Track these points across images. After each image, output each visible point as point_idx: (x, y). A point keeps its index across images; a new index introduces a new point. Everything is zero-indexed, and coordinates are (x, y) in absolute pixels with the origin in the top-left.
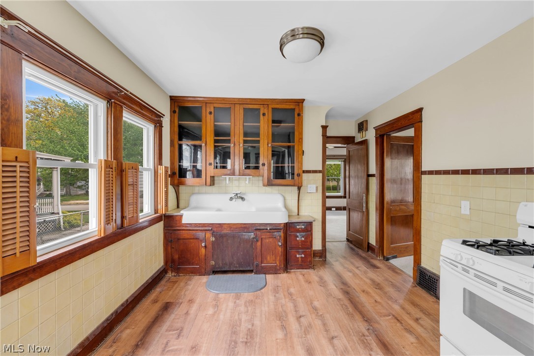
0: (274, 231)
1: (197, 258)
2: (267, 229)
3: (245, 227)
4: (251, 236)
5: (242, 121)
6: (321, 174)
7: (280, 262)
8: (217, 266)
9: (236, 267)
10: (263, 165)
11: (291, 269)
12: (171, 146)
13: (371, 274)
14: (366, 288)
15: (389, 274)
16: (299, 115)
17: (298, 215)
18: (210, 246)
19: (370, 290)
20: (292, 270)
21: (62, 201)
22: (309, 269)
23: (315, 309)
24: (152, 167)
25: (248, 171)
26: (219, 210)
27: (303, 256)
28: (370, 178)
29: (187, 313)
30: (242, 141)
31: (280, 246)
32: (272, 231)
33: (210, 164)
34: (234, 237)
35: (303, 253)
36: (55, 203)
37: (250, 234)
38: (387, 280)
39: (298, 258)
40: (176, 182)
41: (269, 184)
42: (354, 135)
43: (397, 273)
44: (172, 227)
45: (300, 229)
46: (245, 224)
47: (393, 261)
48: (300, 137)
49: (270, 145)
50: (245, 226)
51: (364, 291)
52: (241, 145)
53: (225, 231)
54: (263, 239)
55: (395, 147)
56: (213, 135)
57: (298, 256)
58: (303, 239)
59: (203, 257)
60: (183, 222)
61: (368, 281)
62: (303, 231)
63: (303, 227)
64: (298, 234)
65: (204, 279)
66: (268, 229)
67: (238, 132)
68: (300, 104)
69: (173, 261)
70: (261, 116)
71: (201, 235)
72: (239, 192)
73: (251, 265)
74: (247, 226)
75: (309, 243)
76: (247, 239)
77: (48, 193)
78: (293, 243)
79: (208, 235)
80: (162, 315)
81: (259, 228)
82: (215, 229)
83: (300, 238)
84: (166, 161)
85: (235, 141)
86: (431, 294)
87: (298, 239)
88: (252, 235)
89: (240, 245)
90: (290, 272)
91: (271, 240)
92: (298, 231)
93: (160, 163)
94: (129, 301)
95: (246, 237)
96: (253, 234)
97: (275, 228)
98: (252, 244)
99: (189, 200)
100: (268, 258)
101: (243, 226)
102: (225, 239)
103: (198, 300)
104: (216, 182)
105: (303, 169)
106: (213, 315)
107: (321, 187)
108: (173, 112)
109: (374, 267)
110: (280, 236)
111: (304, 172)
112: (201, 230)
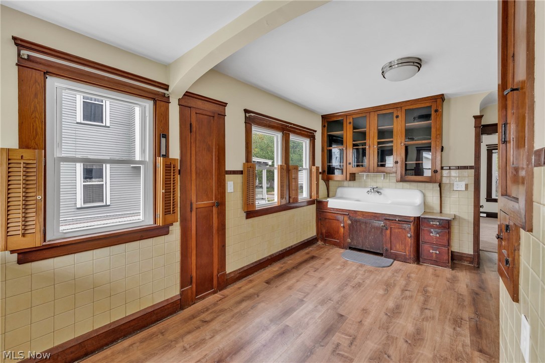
0: (403, 223)
1: (338, 235)
3: (376, 216)
4: (380, 224)
6: (473, 171)
7: (410, 252)
8: (352, 244)
9: (368, 248)
10: (397, 163)
11: (424, 262)
12: (322, 152)
16: (437, 111)
17: (441, 212)
18: (347, 227)
20: (425, 264)
21: (267, 191)
22: (446, 267)
24: (308, 167)
25: (381, 168)
26: (358, 201)
27: (438, 252)
29: (323, 264)
30: (376, 143)
31: (409, 237)
32: (401, 222)
33: (350, 164)
34: (366, 223)
35: (438, 249)
36: (264, 192)
37: (380, 222)
39: (432, 253)
40: (325, 177)
41: (403, 180)
44: (321, 209)
45: (435, 226)
46: (376, 213)
48: (438, 133)
49: (403, 144)
50: (375, 215)
52: (375, 147)
53: (359, 218)
54: (392, 228)
56: (352, 140)
57: (431, 251)
58: (438, 236)
59: (342, 234)
60: (329, 207)
62: (438, 227)
63: (438, 223)
64: (432, 230)
65: (342, 251)
66: (397, 220)
67: (373, 135)
68: (438, 100)
69: (322, 234)
70: (395, 118)
71: (341, 218)
72: (375, 187)
73: (381, 249)
74: (378, 215)
75: (445, 241)
76: (377, 227)
77: (260, 185)
78: (426, 238)
79: (346, 218)
80: (309, 260)
81: (388, 218)
82: (350, 214)
83: (434, 234)
84: (319, 162)
85: (370, 143)
87: (431, 234)
88: (382, 224)
89: (371, 230)
90: (422, 265)
91: (400, 230)
92: (432, 226)
93: (314, 164)
94: (293, 247)
95: (376, 225)
96: (383, 222)
97: (404, 220)
98: (382, 231)
99: (336, 191)
100: (398, 246)
101: (373, 215)
102: (358, 224)
103: (333, 260)
104: (356, 178)
106: (339, 269)
107: (473, 185)
108: (323, 126)
110: (410, 229)
112: (341, 214)
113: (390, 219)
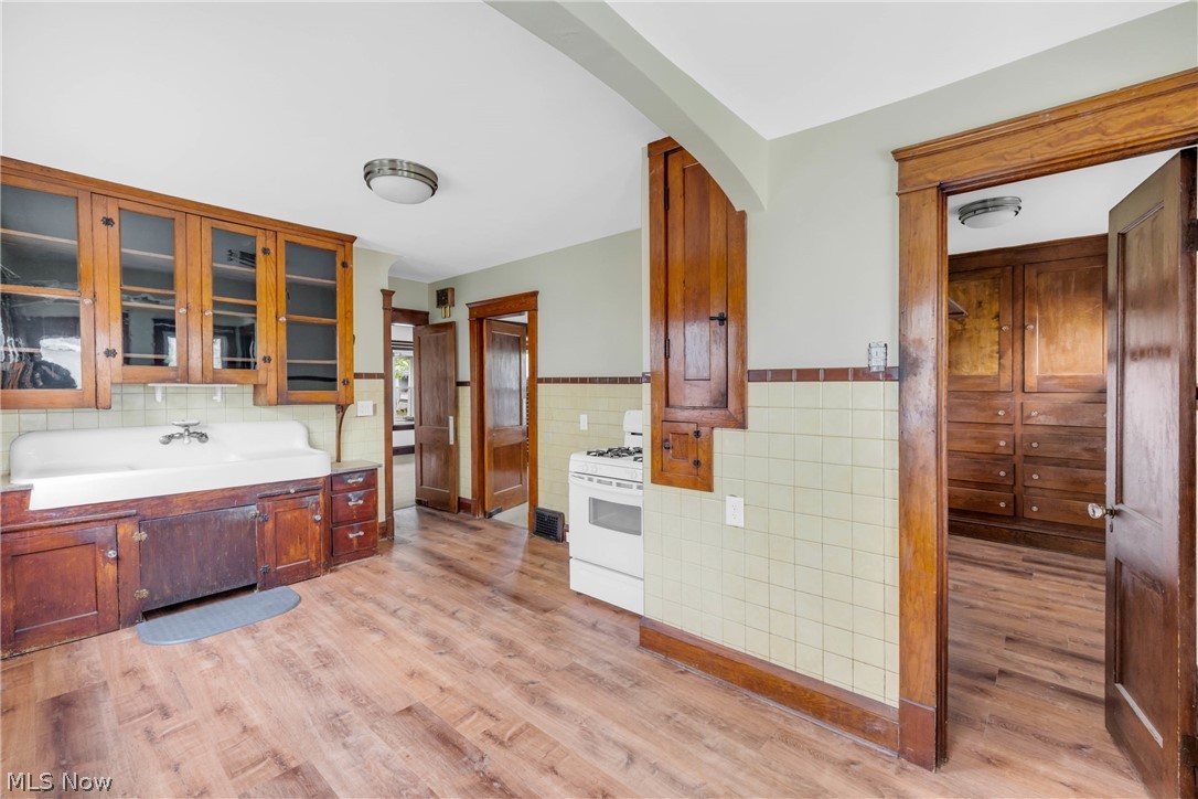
0: (304, 494)
1: (90, 594)
2: (289, 493)
3: (236, 496)
4: (248, 512)
5: (207, 257)
6: (382, 380)
7: (318, 553)
8: (156, 598)
10: (267, 359)
11: (338, 564)
13: (473, 538)
14: (472, 555)
15: (496, 532)
16: (344, 265)
17: (339, 461)
18: (132, 555)
19: (479, 556)
20: (340, 566)
22: (372, 555)
23: (413, 597)
25: (231, 373)
27: (361, 533)
28: (460, 388)
31: (316, 522)
32: (300, 494)
33: (111, 353)
34: (204, 522)
35: (360, 529)
37: (247, 508)
38: (497, 539)
39: (351, 540)
41: (282, 400)
42: (427, 310)
43: (507, 529)
45: (355, 485)
46: (234, 489)
47: (498, 517)
48: (348, 308)
50: (233, 492)
51: (472, 559)
52: (207, 312)
53: (178, 512)
54: (279, 515)
55: (498, 340)
57: (351, 536)
58: (361, 502)
59: (111, 584)
60: (33, 508)
61: (472, 547)
62: (360, 487)
63: (360, 479)
64: (350, 495)
66: (292, 491)
67: (198, 281)
68: (348, 244)
70: (259, 254)
71: (101, 532)
73: (251, 574)
74: (240, 493)
75: (371, 509)
76: (239, 521)
78: (340, 514)
79: (125, 529)
81: (268, 492)
83: (355, 501)
85: (190, 300)
86: (551, 539)
87: (350, 504)
88: (253, 510)
89: (221, 535)
90: (336, 571)
91: (297, 513)
92: (351, 488)
95: (236, 517)
96: (254, 507)
97: (307, 487)
98: (252, 529)
100: (292, 551)
101: (227, 494)
102: (178, 531)
105: (355, 371)
107: (383, 405)
109: (475, 529)
110: (318, 503)
111: (358, 376)
112: (95, 521)
113: (270, 495)
